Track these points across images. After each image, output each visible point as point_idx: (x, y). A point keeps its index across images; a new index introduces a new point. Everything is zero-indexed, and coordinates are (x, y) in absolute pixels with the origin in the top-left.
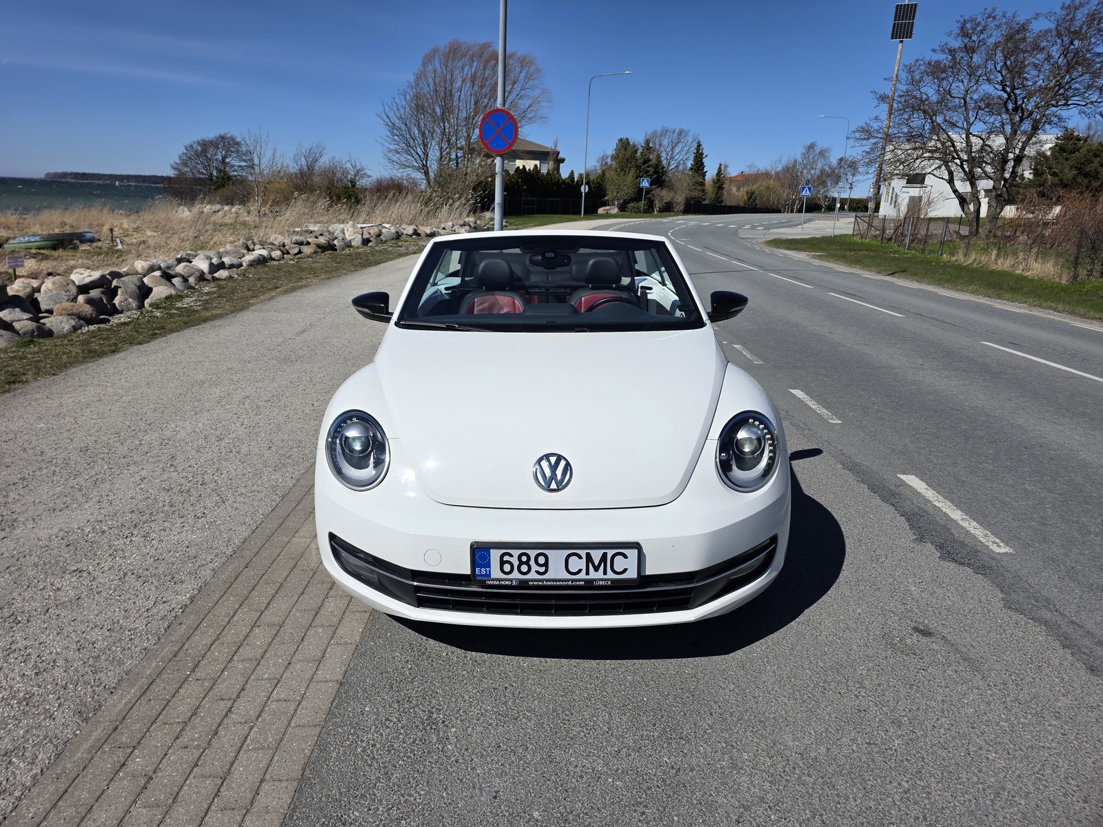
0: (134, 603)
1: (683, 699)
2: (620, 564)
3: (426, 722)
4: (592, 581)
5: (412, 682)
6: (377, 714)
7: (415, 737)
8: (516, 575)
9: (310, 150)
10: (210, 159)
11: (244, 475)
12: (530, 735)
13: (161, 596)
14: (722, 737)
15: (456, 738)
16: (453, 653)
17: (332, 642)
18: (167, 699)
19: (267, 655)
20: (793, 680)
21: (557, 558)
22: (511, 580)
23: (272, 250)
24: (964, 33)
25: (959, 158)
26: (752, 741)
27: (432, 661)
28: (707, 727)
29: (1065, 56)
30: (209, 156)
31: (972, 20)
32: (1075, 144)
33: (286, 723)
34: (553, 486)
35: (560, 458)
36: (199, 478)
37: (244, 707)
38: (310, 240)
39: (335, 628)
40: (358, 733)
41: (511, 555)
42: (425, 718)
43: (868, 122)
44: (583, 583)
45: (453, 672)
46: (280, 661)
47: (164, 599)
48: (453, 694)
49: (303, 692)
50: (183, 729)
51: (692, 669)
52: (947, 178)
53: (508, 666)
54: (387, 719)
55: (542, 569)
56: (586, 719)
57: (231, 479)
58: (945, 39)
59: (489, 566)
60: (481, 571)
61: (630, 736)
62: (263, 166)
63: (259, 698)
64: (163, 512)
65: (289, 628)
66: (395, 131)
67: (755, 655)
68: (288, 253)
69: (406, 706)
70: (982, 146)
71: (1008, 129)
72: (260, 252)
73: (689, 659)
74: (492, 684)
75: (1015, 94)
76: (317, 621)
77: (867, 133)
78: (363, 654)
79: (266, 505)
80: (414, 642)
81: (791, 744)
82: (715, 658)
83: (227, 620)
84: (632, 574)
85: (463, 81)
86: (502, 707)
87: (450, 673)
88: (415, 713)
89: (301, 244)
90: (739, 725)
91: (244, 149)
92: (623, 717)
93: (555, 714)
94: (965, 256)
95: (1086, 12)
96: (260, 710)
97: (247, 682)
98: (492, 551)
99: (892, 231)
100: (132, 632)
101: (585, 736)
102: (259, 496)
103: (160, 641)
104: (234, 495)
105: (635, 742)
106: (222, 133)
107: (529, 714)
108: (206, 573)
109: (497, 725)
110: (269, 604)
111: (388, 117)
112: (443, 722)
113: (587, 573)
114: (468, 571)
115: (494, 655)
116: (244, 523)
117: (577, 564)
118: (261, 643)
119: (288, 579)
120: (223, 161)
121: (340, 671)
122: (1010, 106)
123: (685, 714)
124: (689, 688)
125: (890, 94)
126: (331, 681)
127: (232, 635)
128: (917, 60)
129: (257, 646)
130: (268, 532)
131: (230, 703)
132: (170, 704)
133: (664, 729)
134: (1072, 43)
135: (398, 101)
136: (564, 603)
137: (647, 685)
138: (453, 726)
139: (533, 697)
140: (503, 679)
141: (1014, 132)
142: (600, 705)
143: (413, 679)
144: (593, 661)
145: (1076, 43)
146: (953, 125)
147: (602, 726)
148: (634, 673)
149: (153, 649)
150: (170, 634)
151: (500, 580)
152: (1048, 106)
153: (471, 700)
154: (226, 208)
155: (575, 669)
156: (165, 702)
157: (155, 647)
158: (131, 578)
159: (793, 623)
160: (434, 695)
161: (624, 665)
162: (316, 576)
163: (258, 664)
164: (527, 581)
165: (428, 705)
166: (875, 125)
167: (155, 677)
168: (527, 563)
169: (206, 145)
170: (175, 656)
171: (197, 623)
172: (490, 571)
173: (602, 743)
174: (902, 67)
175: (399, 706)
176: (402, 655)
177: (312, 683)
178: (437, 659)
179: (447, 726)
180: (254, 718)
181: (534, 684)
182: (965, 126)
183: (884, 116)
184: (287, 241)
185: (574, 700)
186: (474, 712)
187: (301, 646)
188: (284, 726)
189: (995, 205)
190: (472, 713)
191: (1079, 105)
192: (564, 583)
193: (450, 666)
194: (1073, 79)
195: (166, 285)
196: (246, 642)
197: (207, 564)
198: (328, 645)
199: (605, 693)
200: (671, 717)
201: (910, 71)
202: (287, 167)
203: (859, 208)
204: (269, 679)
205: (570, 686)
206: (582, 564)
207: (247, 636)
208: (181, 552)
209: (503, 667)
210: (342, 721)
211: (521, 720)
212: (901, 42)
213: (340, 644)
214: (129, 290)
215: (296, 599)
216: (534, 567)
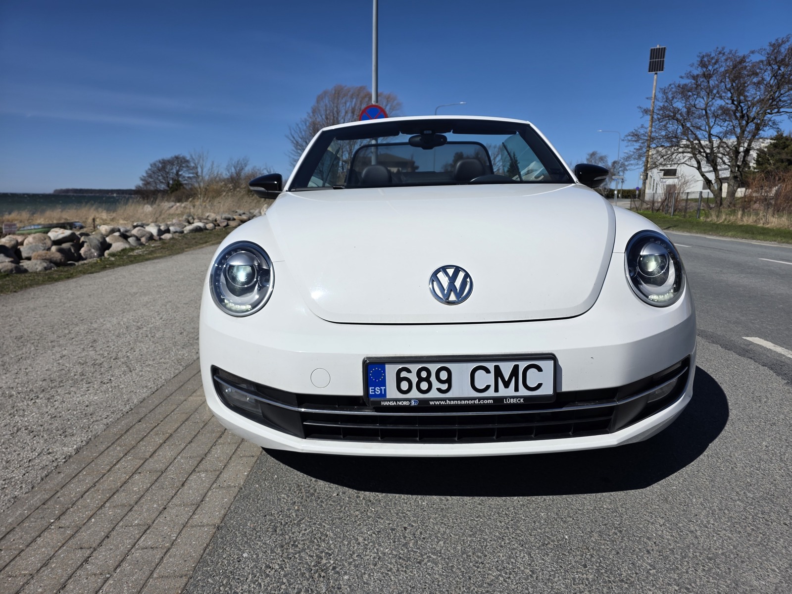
0: (19, 454)
1: (610, 536)
2: (533, 377)
3: (313, 568)
4: (501, 399)
5: (299, 524)
6: (257, 561)
7: (300, 586)
8: (415, 394)
9: (238, 162)
10: (168, 173)
11: (154, 352)
12: (439, 581)
13: (47, 448)
14: (671, 578)
15: (350, 586)
16: (344, 493)
17: (214, 486)
18: (20, 549)
19: (143, 500)
20: (726, 511)
21: (461, 373)
22: (409, 400)
23: (207, 223)
24: (703, 64)
25: (705, 152)
26: (708, 582)
27: (322, 502)
28: (649, 567)
29: (776, 78)
30: (167, 170)
31: (708, 55)
32: (784, 143)
33: (147, 573)
34: (453, 297)
35: (458, 270)
36: (114, 355)
37: (104, 556)
38: (235, 217)
39: (219, 472)
40: (232, 583)
41: (409, 371)
42: (313, 564)
43: (636, 129)
44: (491, 401)
45: (344, 513)
46: (155, 506)
47: (50, 451)
48: (345, 536)
49: (174, 538)
50: (27, 583)
51: (610, 503)
52: (696, 166)
53: (405, 505)
54: (268, 567)
55: (445, 387)
56: (503, 561)
57: (141, 355)
58: (689, 69)
59: (383, 383)
60: (375, 391)
61: (560, 580)
62: (204, 174)
63: (123, 546)
64: (72, 380)
65: (171, 474)
66: (299, 147)
67: (675, 488)
68: (219, 225)
69: (291, 551)
70: (720, 143)
71: (738, 130)
72: (198, 224)
73: (604, 494)
74: (389, 524)
75: (741, 106)
76: (201, 467)
77: (636, 136)
78: (247, 497)
79: (170, 373)
80: (302, 484)
81: (755, 583)
82: (632, 492)
83: (108, 468)
84: (547, 390)
85: (346, 112)
86: (402, 550)
87: (342, 514)
88: (301, 558)
89: (229, 219)
90: (686, 563)
91: (192, 165)
92: (546, 558)
93: (465, 556)
94: (717, 217)
95: (787, 47)
96: (121, 559)
97: (113, 529)
98: (387, 366)
99: (659, 204)
100: (7, 481)
101: (505, 581)
102: (165, 366)
103: (34, 490)
104: (141, 366)
105: (567, 587)
106: (177, 154)
107: (435, 557)
108: (99, 428)
109: (398, 570)
110: (155, 452)
111: (294, 138)
112: (334, 568)
113: (496, 390)
114: (359, 392)
115: (389, 495)
116: (146, 387)
117: (484, 379)
118: (139, 489)
119: (179, 430)
120: (177, 173)
121: (218, 514)
122: (738, 115)
123: (618, 553)
124: (613, 524)
125: (651, 109)
126: (208, 525)
127: (109, 482)
128: (670, 85)
129: (134, 492)
130: (167, 393)
131: (89, 552)
132: (22, 554)
133: (598, 570)
134: (779, 69)
135: (300, 126)
136: (468, 427)
137: (565, 522)
138: (345, 573)
139: (437, 537)
140: (401, 519)
141: (743, 132)
142: (516, 545)
143: (300, 521)
144: (498, 498)
145: (782, 69)
146: (699, 128)
147: (523, 568)
148: (547, 509)
149: (23, 498)
150: (46, 483)
151: (396, 400)
152: (765, 113)
153: (366, 542)
154: (178, 204)
155: (480, 507)
156: (17, 552)
157: (26, 495)
158: (23, 433)
159: (701, 456)
160: (323, 538)
161: (533, 501)
162: (206, 427)
163: (130, 510)
164: (427, 401)
165: (317, 549)
166: (642, 131)
167: (15, 526)
168: (428, 379)
169: (165, 163)
170: (44, 504)
171: (76, 472)
172: (385, 390)
173: (527, 589)
174: (658, 90)
175: (282, 551)
176: (288, 496)
177: (185, 529)
178: (326, 500)
179: (338, 573)
180: (112, 568)
181: (437, 524)
182: (707, 130)
183: (648, 124)
184: (218, 218)
185: (485, 540)
186: (370, 555)
187: (180, 490)
188: (144, 577)
189: (732, 184)
190: (368, 557)
191: (787, 112)
192: (470, 402)
193: (341, 507)
194: (782, 94)
195: (122, 241)
196: (123, 488)
197: (101, 420)
198: (210, 489)
199: (518, 532)
200: (603, 557)
201: (665, 92)
202: (221, 174)
203: (629, 196)
204: (138, 525)
205: (478, 524)
206: (490, 379)
207: (125, 483)
208: (79, 411)
209: (400, 506)
210: (214, 570)
211: (426, 564)
212: (656, 74)
213: (222, 487)
214: (93, 244)
215: (182, 447)
216: (436, 384)
